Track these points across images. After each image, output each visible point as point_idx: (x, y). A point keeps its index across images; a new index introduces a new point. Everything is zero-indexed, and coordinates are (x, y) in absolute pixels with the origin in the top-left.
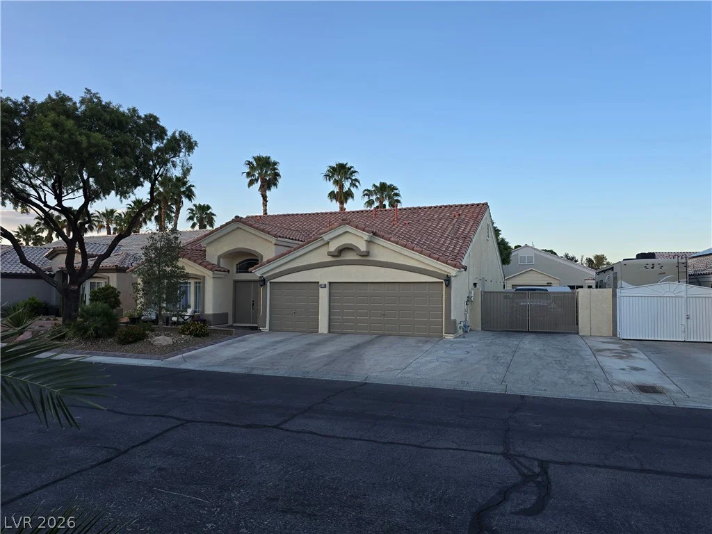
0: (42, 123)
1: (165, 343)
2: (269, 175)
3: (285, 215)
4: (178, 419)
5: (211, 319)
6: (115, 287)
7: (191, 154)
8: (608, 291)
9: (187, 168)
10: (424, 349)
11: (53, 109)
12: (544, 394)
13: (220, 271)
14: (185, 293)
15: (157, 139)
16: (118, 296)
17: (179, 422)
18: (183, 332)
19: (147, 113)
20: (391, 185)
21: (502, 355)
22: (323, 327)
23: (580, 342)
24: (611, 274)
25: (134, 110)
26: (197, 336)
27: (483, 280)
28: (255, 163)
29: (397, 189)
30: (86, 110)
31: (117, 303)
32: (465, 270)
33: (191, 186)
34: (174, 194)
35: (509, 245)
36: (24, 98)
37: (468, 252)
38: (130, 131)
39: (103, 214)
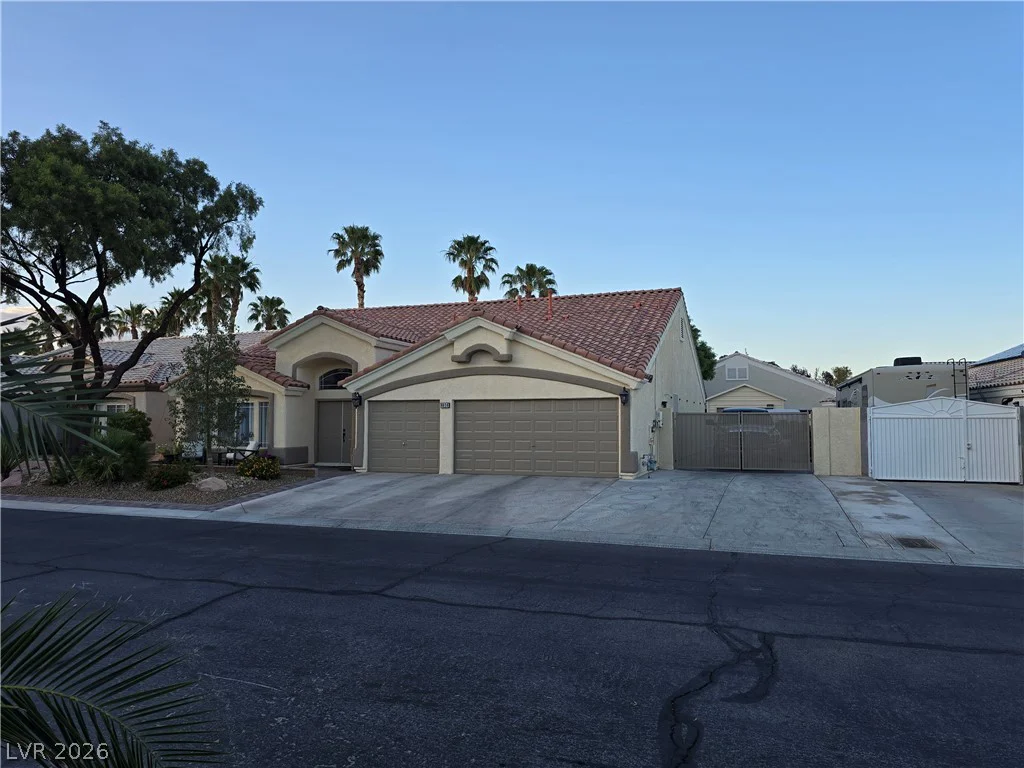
0: (36, 171)
1: (217, 488)
2: (367, 254)
3: (389, 308)
4: (234, 584)
5: (283, 455)
6: (144, 410)
7: (253, 217)
8: (856, 411)
9: (249, 238)
10: (592, 493)
11: (54, 151)
12: (763, 551)
13: (296, 385)
14: (245, 416)
15: (204, 194)
16: (149, 424)
17: (236, 589)
18: (242, 473)
19: (191, 157)
20: (543, 268)
21: (704, 500)
22: (446, 466)
23: (816, 482)
24: (858, 388)
25: (171, 154)
26: (262, 478)
27: (675, 398)
28: (346, 237)
29: (551, 274)
30: (101, 152)
31: (146, 435)
32: (650, 381)
33: (254, 270)
34: (230, 281)
35: (712, 351)
36: (10, 135)
37: (654, 356)
38: (166, 184)
39: (128, 312)
